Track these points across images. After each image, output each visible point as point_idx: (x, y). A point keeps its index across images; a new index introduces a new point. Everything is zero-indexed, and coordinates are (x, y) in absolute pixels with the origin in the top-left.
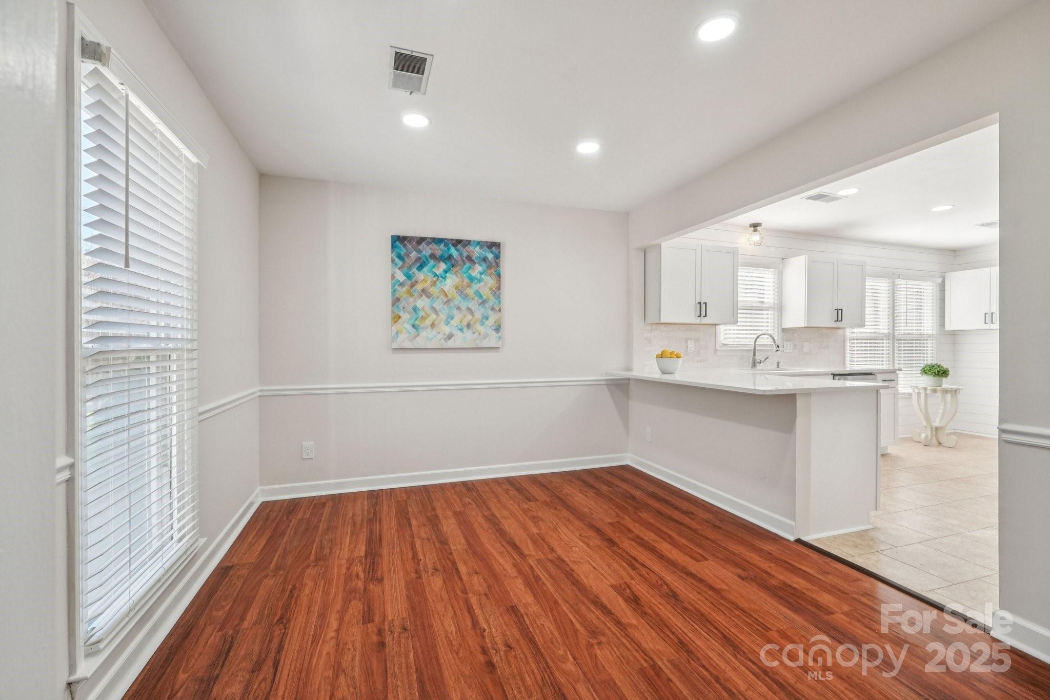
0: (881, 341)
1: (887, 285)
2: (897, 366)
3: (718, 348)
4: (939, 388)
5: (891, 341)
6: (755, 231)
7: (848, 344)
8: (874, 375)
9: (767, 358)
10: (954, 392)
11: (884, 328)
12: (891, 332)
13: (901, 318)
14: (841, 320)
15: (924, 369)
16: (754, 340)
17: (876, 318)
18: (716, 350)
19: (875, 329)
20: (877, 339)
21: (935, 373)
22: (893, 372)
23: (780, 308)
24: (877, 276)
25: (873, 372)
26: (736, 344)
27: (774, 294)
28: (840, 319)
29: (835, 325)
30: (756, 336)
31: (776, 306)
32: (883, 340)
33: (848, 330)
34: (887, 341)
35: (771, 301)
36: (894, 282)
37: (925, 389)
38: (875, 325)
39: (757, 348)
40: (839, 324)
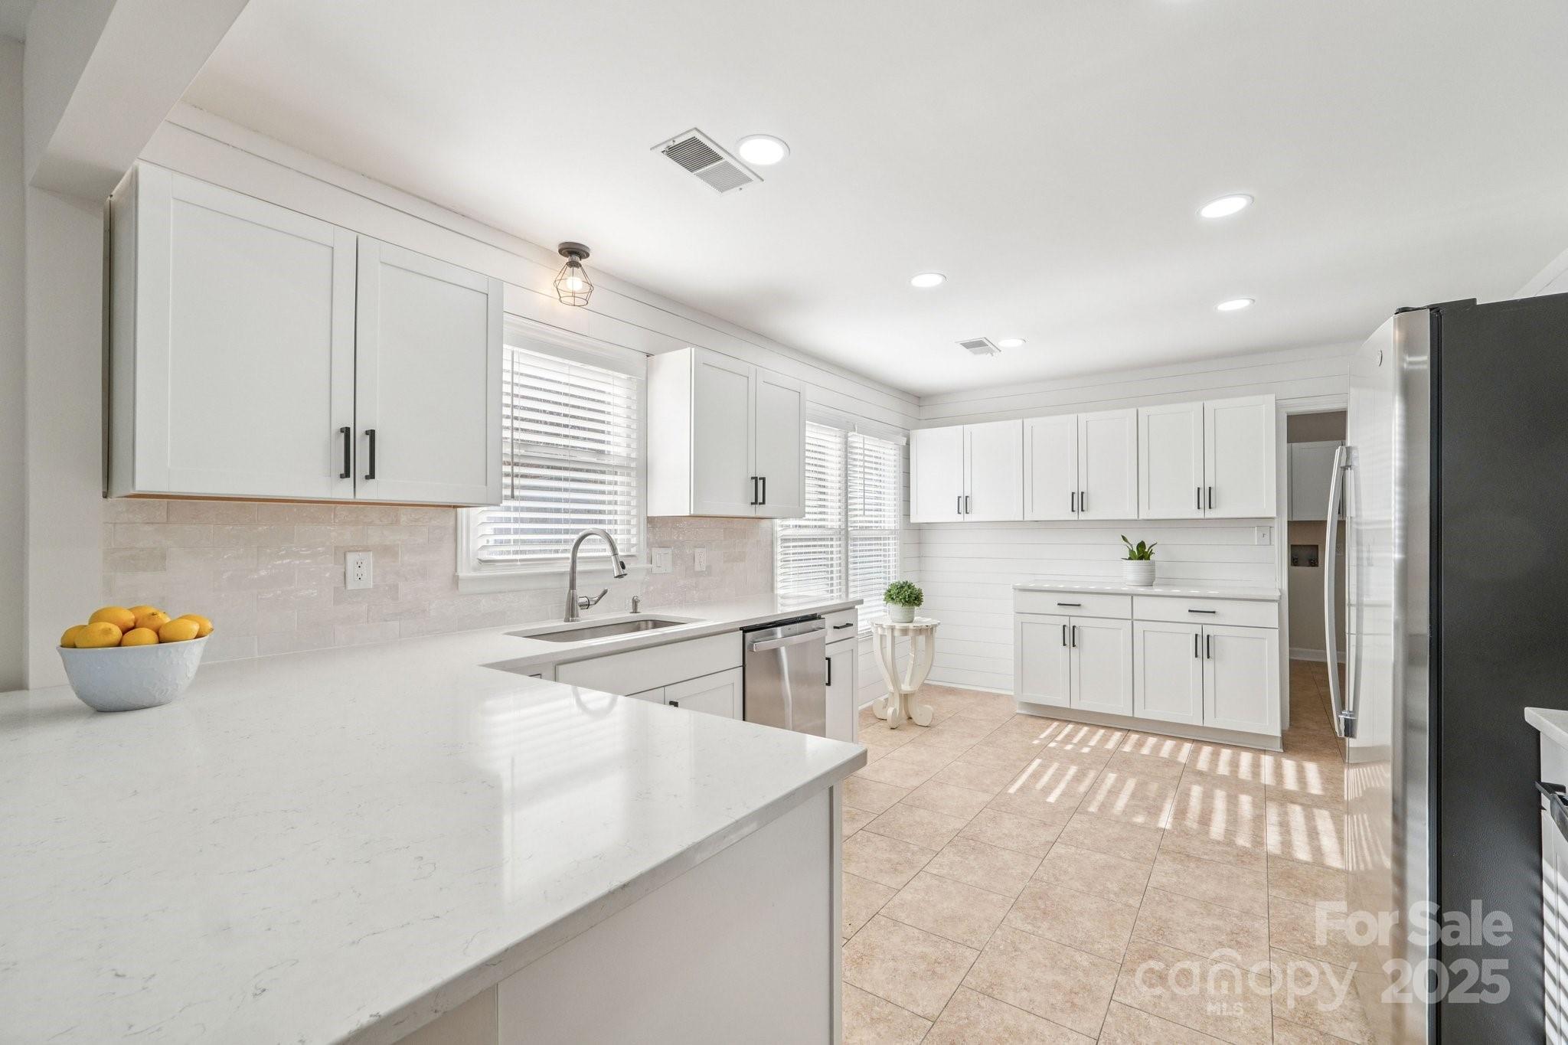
0: (829, 543)
1: (838, 440)
2: (852, 597)
3: (463, 573)
4: (911, 626)
5: (842, 543)
6: (573, 264)
7: (779, 549)
8: (820, 618)
9: (605, 592)
10: (928, 631)
11: (834, 520)
12: (843, 527)
13: (856, 503)
14: (764, 503)
15: (889, 591)
16: (571, 547)
17: (820, 500)
18: (456, 580)
19: (820, 520)
20: (824, 539)
21: (905, 598)
22: (849, 607)
23: (642, 470)
24: (823, 421)
25: (818, 612)
26: (521, 560)
27: (628, 436)
28: (760, 500)
29: (751, 511)
30: (576, 537)
31: (633, 465)
32: (832, 539)
33: (778, 522)
34: (838, 543)
35: (622, 451)
36: (846, 437)
37: (893, 629)
38: (821, 513)
39: (579, 568)
40: (761, 511)
